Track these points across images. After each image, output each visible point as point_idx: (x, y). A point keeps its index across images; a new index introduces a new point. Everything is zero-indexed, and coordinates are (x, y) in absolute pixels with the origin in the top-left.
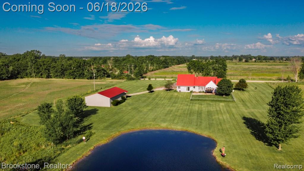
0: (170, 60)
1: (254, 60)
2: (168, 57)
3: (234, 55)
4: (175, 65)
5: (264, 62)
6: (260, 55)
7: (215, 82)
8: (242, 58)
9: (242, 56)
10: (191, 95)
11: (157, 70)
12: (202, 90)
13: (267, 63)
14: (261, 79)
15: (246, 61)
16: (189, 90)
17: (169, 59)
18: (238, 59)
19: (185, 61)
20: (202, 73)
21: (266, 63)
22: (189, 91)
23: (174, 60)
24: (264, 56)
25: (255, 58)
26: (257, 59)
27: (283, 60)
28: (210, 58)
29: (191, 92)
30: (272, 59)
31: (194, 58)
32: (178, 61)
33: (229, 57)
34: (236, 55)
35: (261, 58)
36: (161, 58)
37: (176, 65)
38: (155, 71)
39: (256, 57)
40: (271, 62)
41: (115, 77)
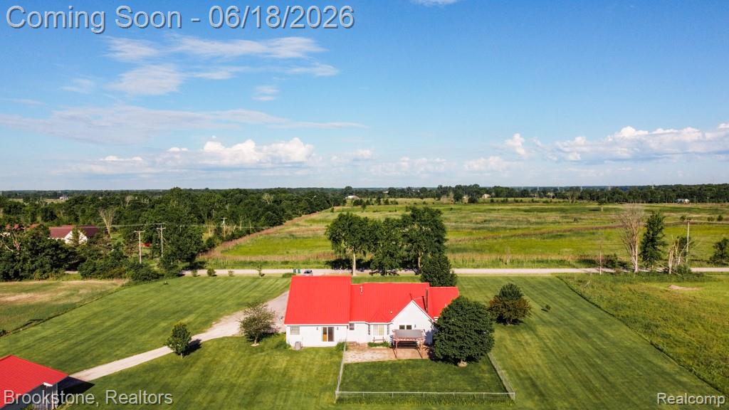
0: (289, 202)
1: (486, 196)
2: (283, 195)
3: (441, 186)
4: (300, 216)
5: (511, 202)
6: (497, 185)
7: (424, 306)
8: (460, 192)
9: (459, 187)
10: (338, 364)
11: (248, 232)
12: (381, 337)
13: (517, 204)
14: (539, 262)
15: (472, 201)
16: (331, 338)
17: (286, 199)
18: (452, 195)
19: (328, 202)
20: (374, 251)
21: (515, 204)
22: (333, 344)
23: (299, 201)
24: (508, 188)
25: (488, 191)
26: (493, 194)
27: (549, 197)
28: (388, 194)
29: (342, 347)
30: (524, 193)
31: (351, 194)
32: (310, 203)
33: (431, 190)
34: (445, 186)
35: (502, 191)
36: (266, 197)
37: (303, 216)
38: (240, 237)
39: (490, 188)
40: (525, 202)
41: (94, 270)
